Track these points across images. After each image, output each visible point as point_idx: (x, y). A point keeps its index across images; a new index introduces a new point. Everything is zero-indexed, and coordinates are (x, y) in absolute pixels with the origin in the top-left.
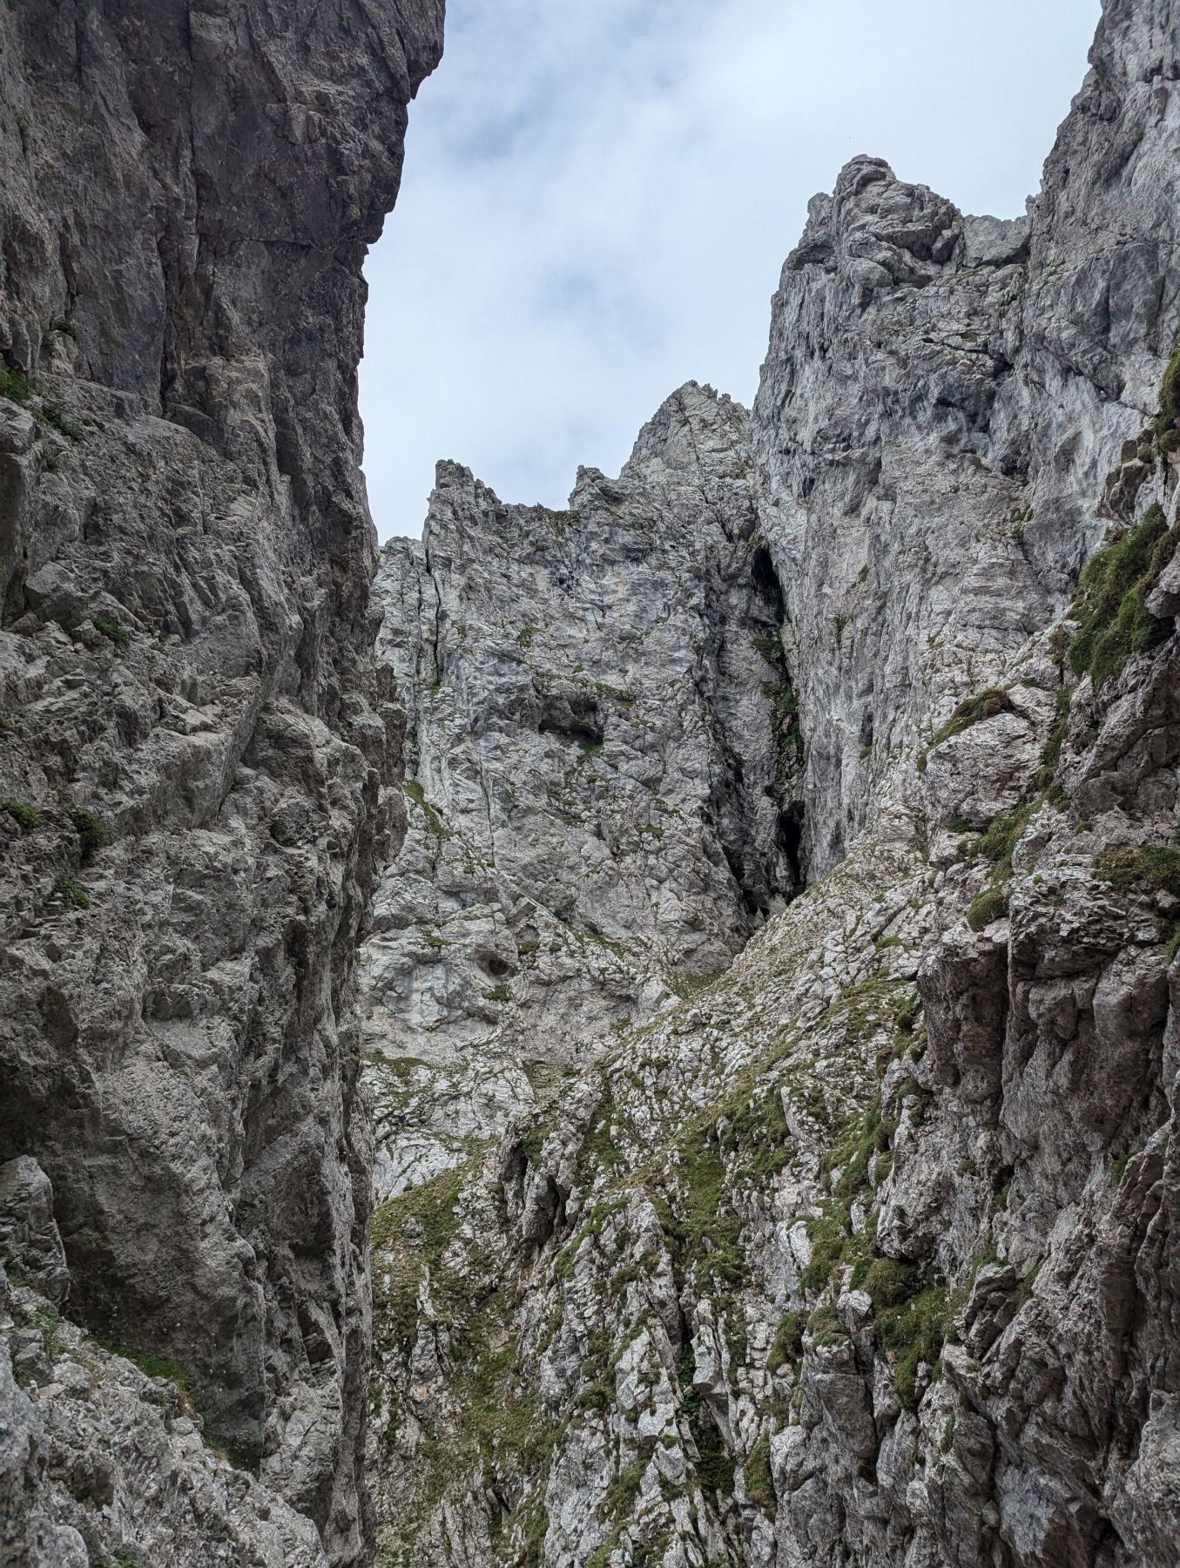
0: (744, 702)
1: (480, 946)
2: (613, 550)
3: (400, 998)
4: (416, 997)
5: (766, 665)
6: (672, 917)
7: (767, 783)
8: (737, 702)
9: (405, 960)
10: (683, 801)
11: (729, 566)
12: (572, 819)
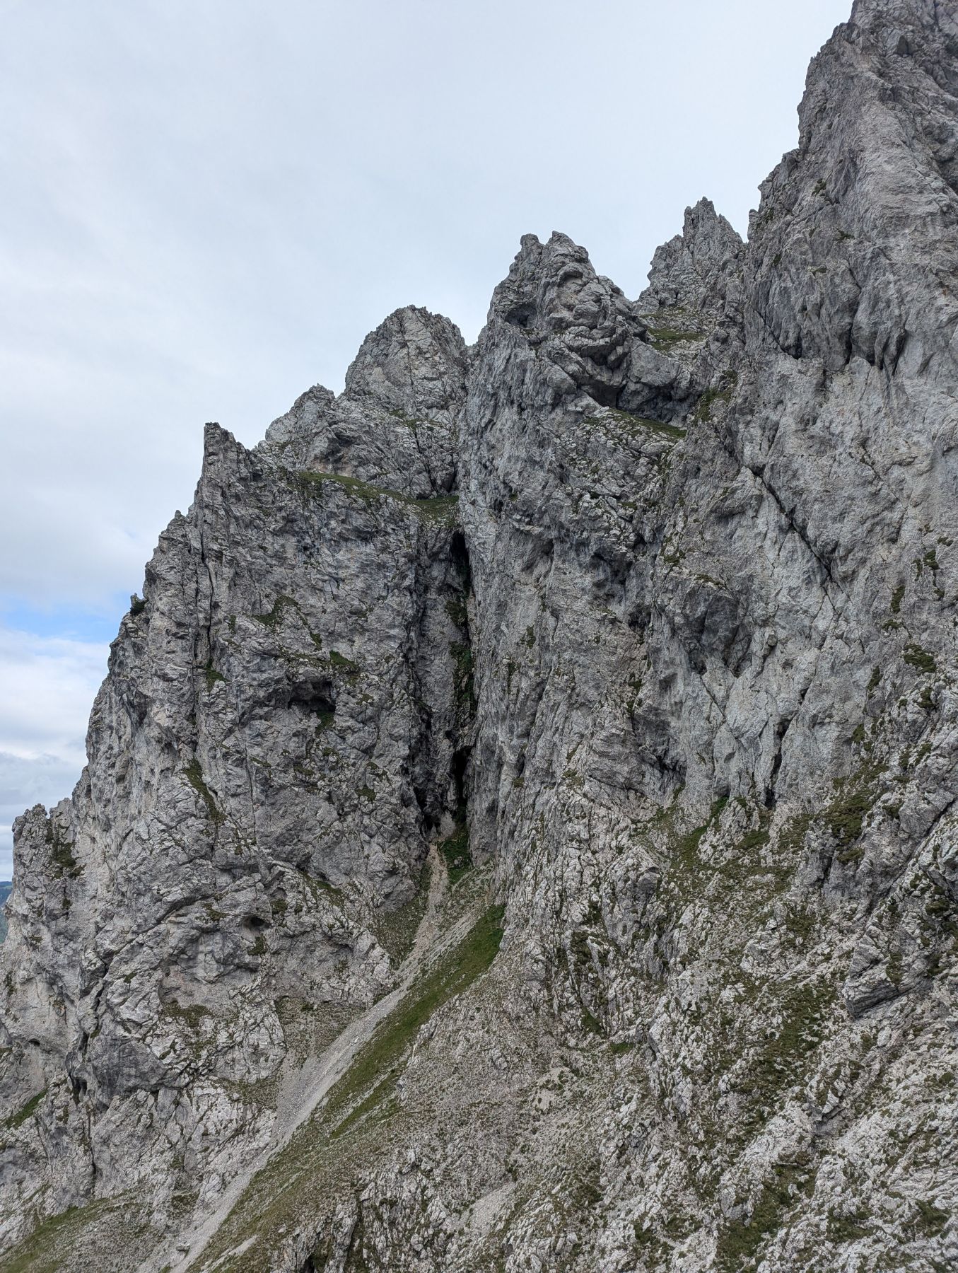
0: (437, 662)
1: (246, 913)
2: (348, 530)
3: (189, 959)
4: (201, 957)
5: (454, 628)
6: (378, 868)
7: (447, 729)
8: (432, 661)
9: (194, 932)
10: (390, 762)
11: (434, 545)
12: (311, 787)
